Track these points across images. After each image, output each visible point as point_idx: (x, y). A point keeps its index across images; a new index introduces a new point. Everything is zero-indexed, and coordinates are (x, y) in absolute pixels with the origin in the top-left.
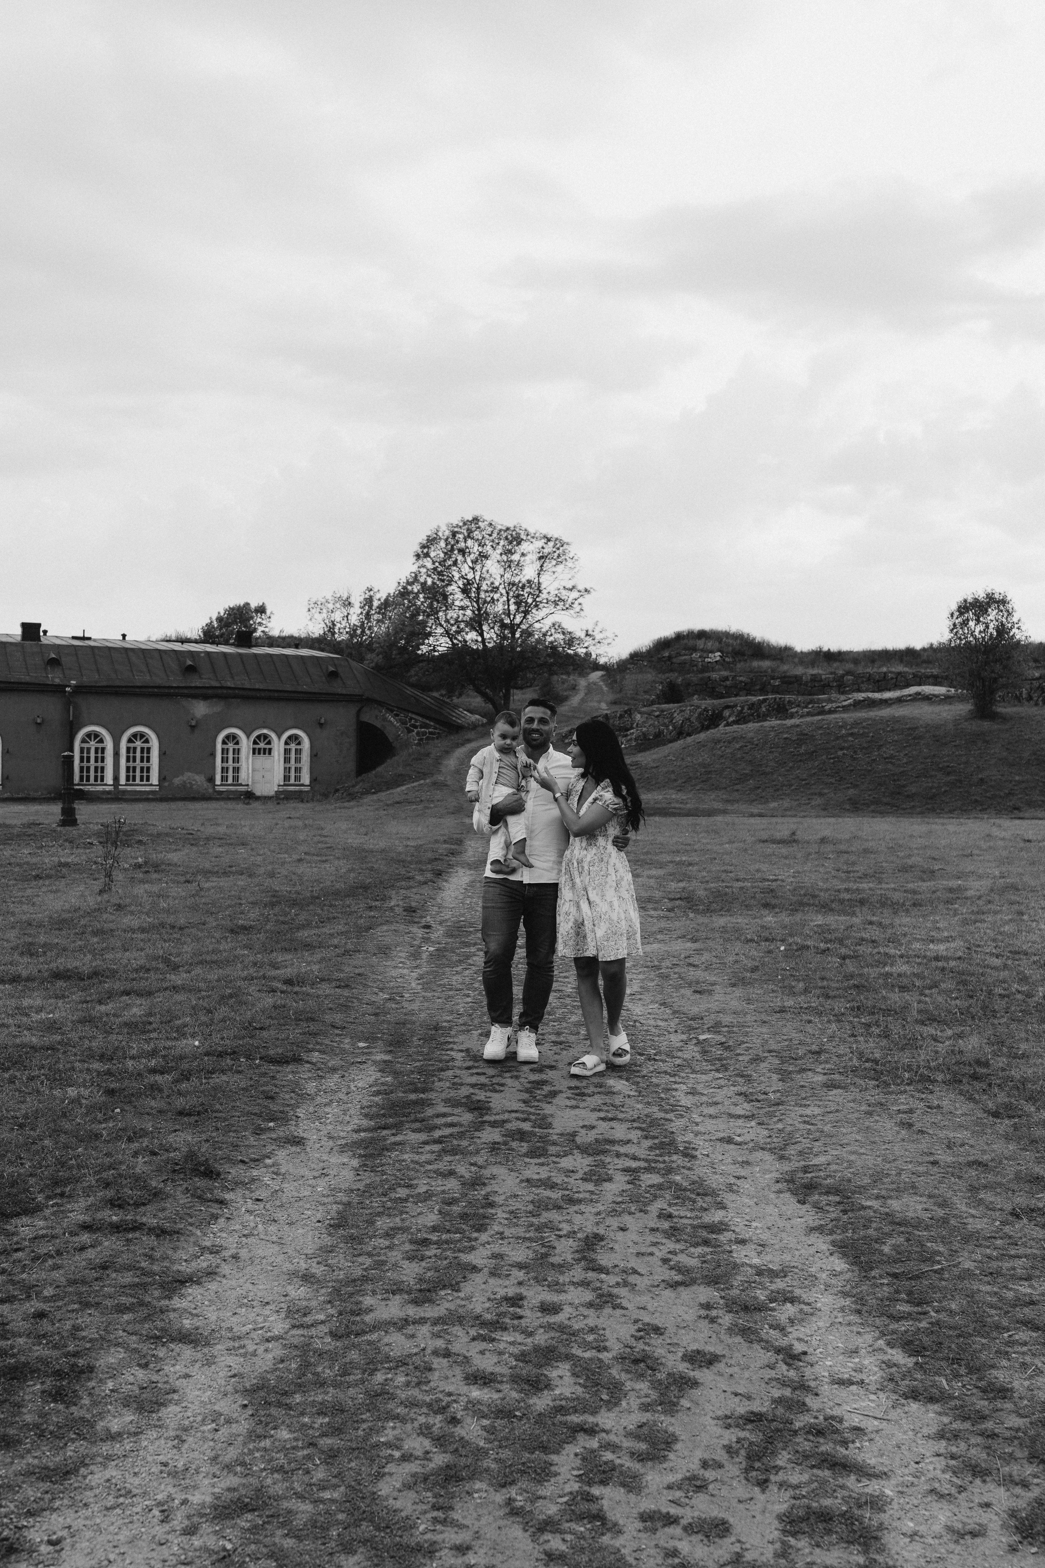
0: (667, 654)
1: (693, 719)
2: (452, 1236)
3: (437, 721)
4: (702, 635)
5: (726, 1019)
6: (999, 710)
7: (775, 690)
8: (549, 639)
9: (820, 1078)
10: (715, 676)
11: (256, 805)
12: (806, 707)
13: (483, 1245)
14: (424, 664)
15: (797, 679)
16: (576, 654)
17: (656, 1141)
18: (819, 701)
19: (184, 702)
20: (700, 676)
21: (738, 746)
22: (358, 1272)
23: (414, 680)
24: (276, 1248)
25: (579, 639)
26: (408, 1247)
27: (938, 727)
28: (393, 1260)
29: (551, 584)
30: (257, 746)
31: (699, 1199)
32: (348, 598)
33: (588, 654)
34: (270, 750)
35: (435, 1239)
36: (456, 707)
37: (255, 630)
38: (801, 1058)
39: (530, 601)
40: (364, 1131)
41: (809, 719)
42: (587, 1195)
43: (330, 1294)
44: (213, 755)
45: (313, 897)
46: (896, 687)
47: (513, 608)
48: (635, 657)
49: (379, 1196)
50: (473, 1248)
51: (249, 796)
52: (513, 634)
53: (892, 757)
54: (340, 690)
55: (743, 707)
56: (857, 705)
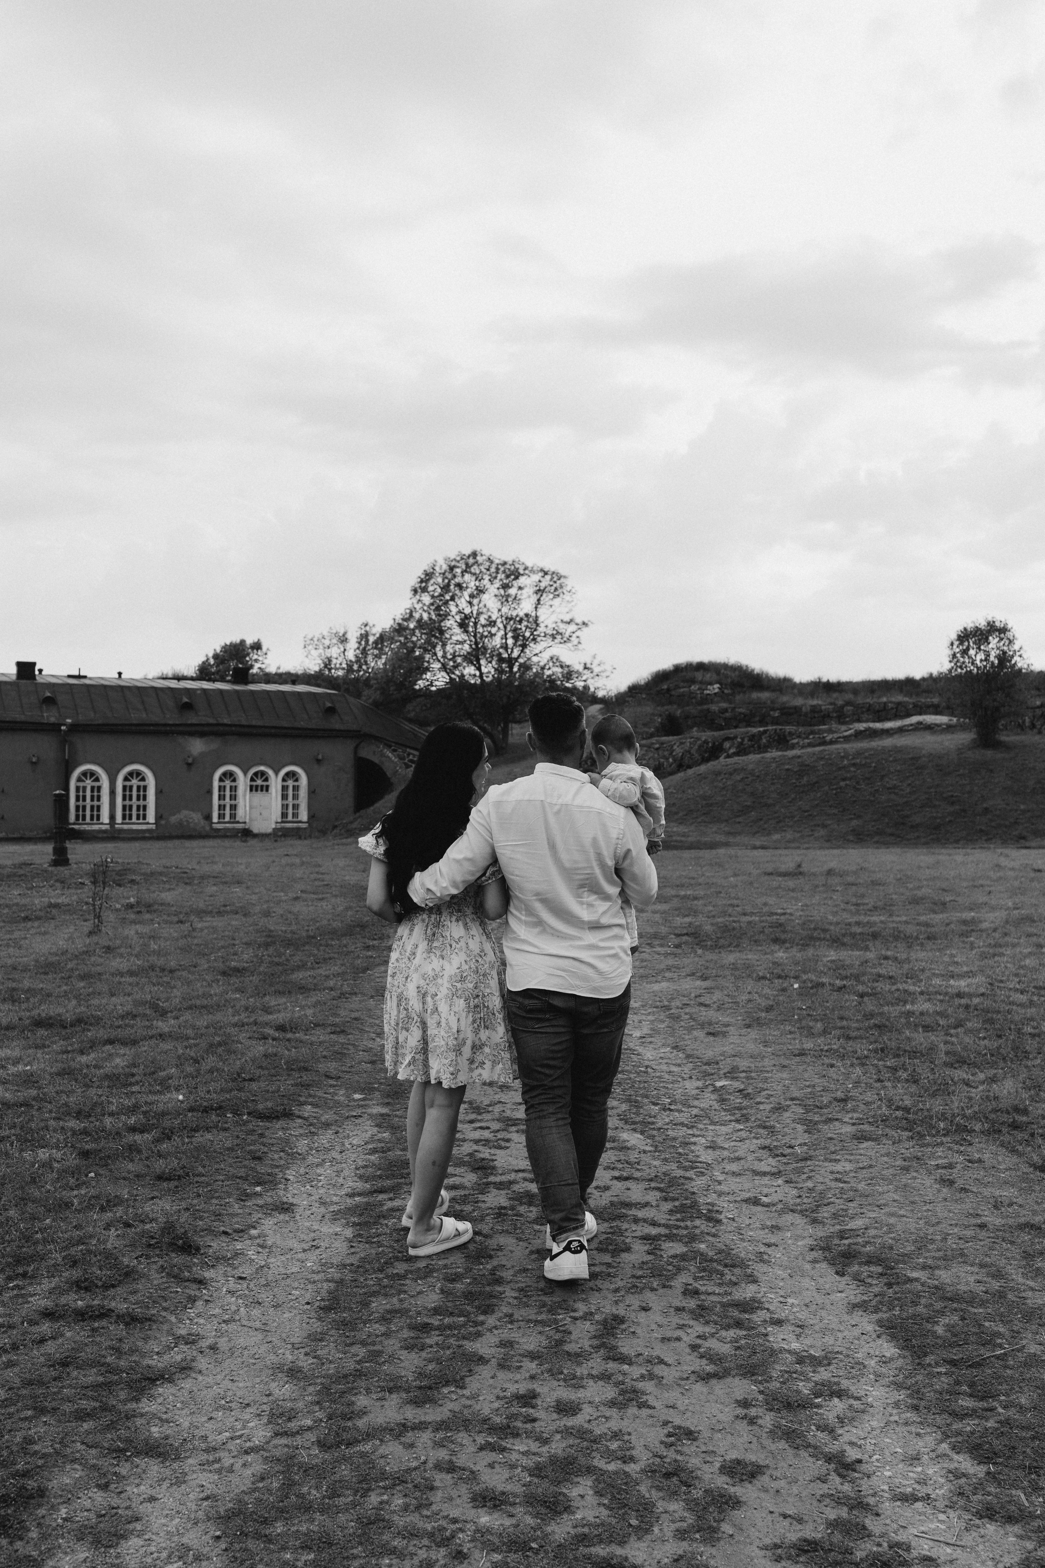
0: (665, 687)
1: (693, 751)
2: (456, 1319)
4: (701, 667)
5: (743, 1064)
6: (1003, 738)
7: (775, 722)
8: (547, 673)
9: (849, 1129)
10: (714, 708)
11: (252, 842)
12: (807, 738)
13: (490, 1330)
14: (421, 699)
15: (797, 710)
16: (575, 688)
17: (677, 1203)
18: (820, 732)
19: (182, 740)
20: (699, 708)
21: (739, 778)
22: (351, 1365)
23: (412, 714)
24: (260, 1336)
25: (577, 672)
26: (406, 1333)
27: (941, 756)
28: (389, 1350)
29: (548, 618)
30: (254, 784)
31: (726, 1271)
32: (346, 633)
33: (586, 688)
34: (267, 787)
35: (437, 1323)
37: (251, 666)
38: (826, 1107)
39: (528, 634)
40: (359, 1195)
41: (810, 750)
42: (603, 1268)
43: (319, 1393)
44: (210, 792)
45: (309, 937)
46: (896, 716)
47: (510, 642)
48: (634, 690)
49: (375, 1272)
50: (479, 1335)
51: (247, 834)
52: (511, 667)
53: (895, 787)
54: (338, 726)
55: (743, 739)
56: (859, 735)
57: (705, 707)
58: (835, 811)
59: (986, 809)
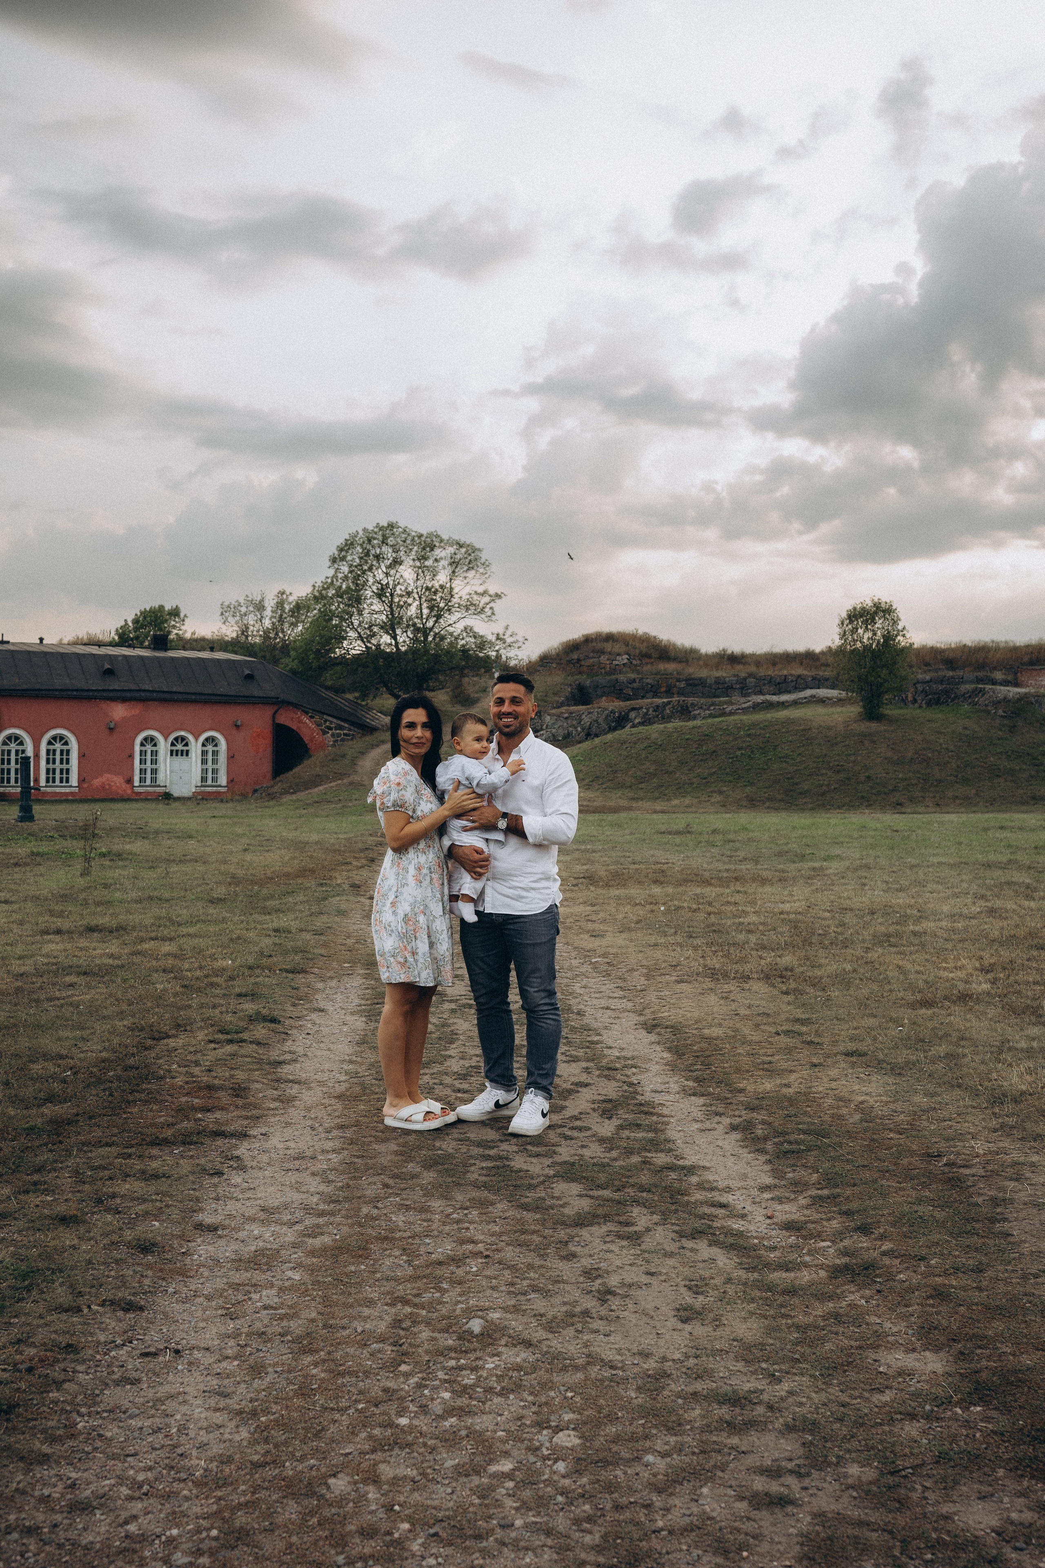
0: (576, 657)
1: (600, 721)
3: (352, 723)
4: (610, 638)
6: (887, 712)
7: (680, 693)
8: (463, 642)
10: (622, 678)
12: (708, 709)
14: (339, 668)
15: (702, 681)
16: (488, 657)
18: (720, 704)
19: (104, 705)
20: (608, 678)
21: (642, 747)
23: (329, 683)
25: (490, 642)
27: (829, 728)
29: (463, 589)
30: (175, 748)
32: (262, 600)
33: (499, 657)
34: (188, 752)
36: (370, 709)
37: (169, 633)
39: (442, 605)
41: (709, 721)
44: (131, 756)
46: (796, 689)
47: (426, 611)
51: (168, 797)
52: (426, 637)
53: (786, 756)
54: (256, 693)
55: (648, 710)
56: (756, 707)
57: (614, 677)
58: (731, 778)
59: (868, 777)
